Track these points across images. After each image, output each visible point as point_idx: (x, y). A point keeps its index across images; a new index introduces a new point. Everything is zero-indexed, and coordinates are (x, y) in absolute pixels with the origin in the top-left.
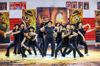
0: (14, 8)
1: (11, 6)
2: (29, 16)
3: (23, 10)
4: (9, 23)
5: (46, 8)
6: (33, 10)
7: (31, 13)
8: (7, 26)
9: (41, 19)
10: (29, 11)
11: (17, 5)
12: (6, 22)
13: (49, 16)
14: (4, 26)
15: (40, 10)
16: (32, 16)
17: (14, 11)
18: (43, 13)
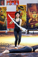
0: (10, 4)
1: (7, 2)
2: (21, 10)
3: (17, 6)
4: (6, 15)
5: (34, 4)
6: (25, 6)
7: (23, 8)
8: (5, 17)
9: (30, 12)
10: (21, 7)
11: (12, 2)
12: (4, 14)
13: (36, 10)
14: (3, 17)
15: (30, 6)
16: (24, 10)
17: (10, 6)
18: (32, 8)
